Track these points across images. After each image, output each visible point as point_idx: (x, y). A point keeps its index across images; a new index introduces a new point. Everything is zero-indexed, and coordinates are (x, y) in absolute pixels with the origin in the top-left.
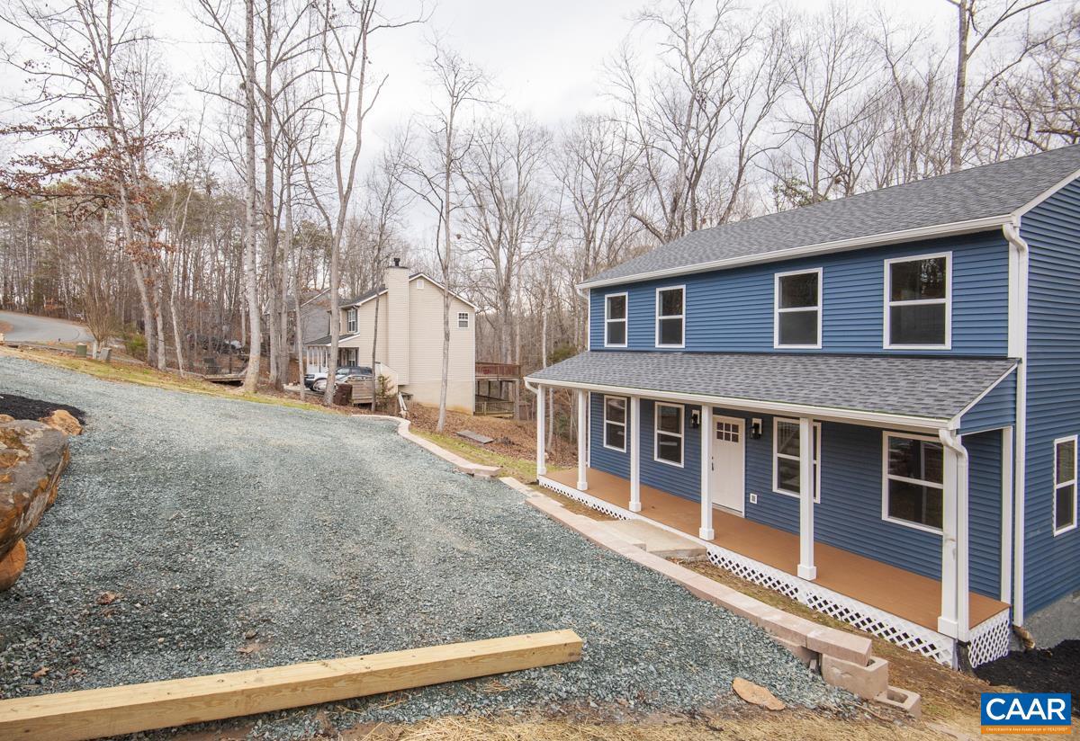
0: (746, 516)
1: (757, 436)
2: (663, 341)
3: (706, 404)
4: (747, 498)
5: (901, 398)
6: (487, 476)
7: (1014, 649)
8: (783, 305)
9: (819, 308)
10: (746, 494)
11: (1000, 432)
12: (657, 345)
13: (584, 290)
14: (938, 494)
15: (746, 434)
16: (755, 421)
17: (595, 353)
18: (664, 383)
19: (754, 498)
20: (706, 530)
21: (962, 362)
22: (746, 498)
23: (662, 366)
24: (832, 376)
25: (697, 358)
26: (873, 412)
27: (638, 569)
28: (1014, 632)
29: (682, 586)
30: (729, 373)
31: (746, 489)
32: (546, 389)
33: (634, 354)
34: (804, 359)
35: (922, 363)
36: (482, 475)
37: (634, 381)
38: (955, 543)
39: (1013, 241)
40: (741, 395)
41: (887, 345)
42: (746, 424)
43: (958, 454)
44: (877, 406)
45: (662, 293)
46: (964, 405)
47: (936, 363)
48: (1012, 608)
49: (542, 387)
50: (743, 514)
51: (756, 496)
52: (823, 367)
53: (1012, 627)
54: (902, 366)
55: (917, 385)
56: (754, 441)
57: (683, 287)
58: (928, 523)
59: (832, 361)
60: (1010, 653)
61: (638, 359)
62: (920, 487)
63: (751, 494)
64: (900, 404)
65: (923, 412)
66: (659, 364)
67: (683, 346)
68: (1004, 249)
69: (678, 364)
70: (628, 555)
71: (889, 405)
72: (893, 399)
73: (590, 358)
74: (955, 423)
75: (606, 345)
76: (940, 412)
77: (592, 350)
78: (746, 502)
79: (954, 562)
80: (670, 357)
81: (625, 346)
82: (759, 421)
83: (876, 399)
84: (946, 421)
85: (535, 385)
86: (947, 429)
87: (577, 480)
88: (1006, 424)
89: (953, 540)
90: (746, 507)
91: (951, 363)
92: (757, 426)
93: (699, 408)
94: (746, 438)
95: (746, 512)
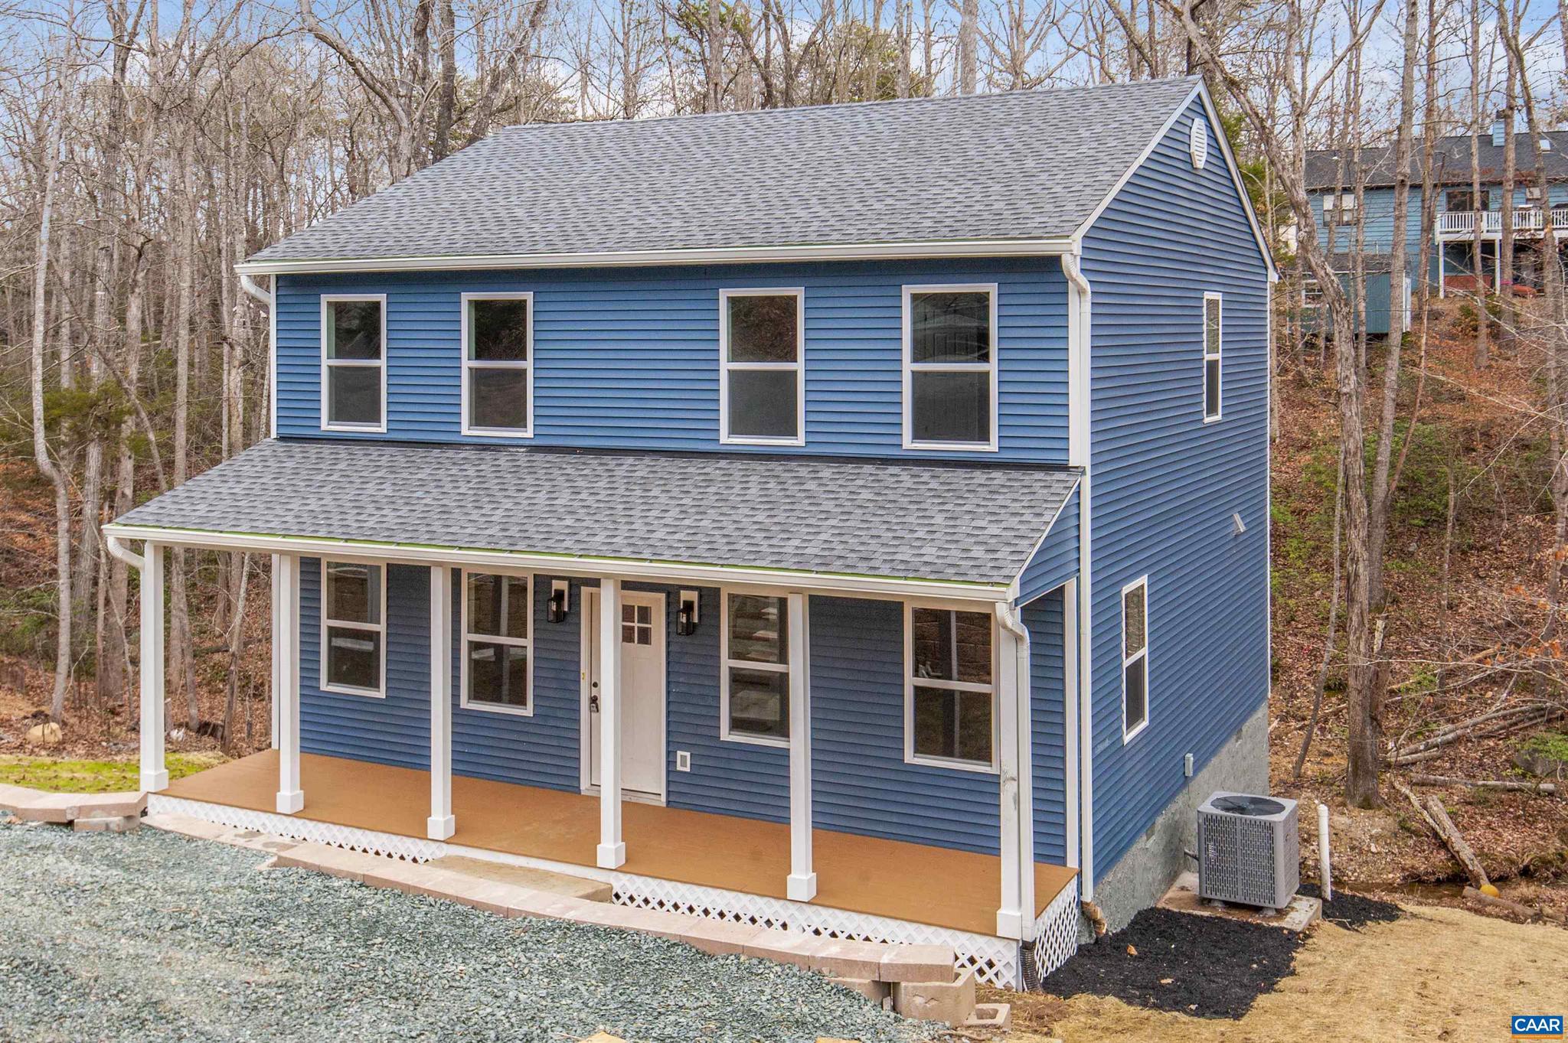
0: (668, 802)
1: (690, 629)
2: (478, 420)
3: (608, 576)
4: (671, 762)
5: (940, 548)
6: (116, 820)
7: (1085, 940)
8: (734, 357)
9: (799, 366)
10: (668, 753)
11: (1061, 590)
12: (466, 430)
13: (260, 281)
14: (983, 702)
15: (668, 624)
16: (685, 595)
17: (296, 447)
18: (514, 531)
19: (684, 761)
20: (610, 848)
21: (1014, 474)
22: (668, 763)
23: (492, 483)
24: (829, 506)
25: (569, 465)
26: (906, 578)
27: (597, 935)
28: (1083, 913)
29: (682, 942)
30: (648, 504)
31: (668, 743)
32: (167, 554)
33: (409, 451)
34: (777, 467)
35: (959, 476)
36: (99, 819)
37: (437, 526)
38: (1016, 783)
39: (1074, 280)
40: (685, 554)
41: (909, 443)
42: (668, 604)
43: (1018, 639)
44: (909, 566)
45: (479, 306)
46: (1023, 557)
47: (979, 476)
48: (1080, 874)
49: (156, 548)
50: (663, 798)
51: (688, 754)
52: (811, 485)
53: (1081, 905)
54: (934, 484)
55: (958, 522)
56: (682, 639)
57: (528, 296)
58: (965, 756)
59: (826, 472)
60: (1080, 948)
61: (426, 466)
62: (949, 694)
63: (679, 753)
64: (940, 561)
65: (973, 574)
66: (481, 477)
67: (529, 433)
68: (1060, 288)
69: (529, 480)
70: (571, 916)
71: (926, 563)
72: (930, 552)
73: (290, 464)
74: (1013, 591)
75: (326, 425)
76: (995, 573)
77: (282, 438)
78: (668, 772)
79: (1016, 813)
80: (503, 459)
81: (381, 428)
82: (693, 596)
83: (905, 554)
84: (1003, 589)
85: (136, 546)
86: (1005, 600)
87: (276, 787)
88: (1067, 577)
89: (1014, 779)
90: (668, 782)
91: (999, 476)
92: (689, 606)
93: (595, 582)
94: (668, 634)
95: (668, 793)
